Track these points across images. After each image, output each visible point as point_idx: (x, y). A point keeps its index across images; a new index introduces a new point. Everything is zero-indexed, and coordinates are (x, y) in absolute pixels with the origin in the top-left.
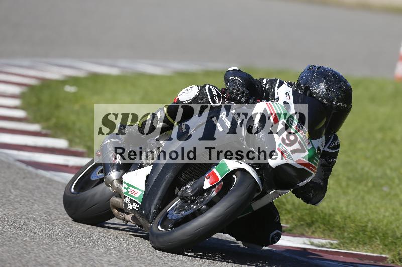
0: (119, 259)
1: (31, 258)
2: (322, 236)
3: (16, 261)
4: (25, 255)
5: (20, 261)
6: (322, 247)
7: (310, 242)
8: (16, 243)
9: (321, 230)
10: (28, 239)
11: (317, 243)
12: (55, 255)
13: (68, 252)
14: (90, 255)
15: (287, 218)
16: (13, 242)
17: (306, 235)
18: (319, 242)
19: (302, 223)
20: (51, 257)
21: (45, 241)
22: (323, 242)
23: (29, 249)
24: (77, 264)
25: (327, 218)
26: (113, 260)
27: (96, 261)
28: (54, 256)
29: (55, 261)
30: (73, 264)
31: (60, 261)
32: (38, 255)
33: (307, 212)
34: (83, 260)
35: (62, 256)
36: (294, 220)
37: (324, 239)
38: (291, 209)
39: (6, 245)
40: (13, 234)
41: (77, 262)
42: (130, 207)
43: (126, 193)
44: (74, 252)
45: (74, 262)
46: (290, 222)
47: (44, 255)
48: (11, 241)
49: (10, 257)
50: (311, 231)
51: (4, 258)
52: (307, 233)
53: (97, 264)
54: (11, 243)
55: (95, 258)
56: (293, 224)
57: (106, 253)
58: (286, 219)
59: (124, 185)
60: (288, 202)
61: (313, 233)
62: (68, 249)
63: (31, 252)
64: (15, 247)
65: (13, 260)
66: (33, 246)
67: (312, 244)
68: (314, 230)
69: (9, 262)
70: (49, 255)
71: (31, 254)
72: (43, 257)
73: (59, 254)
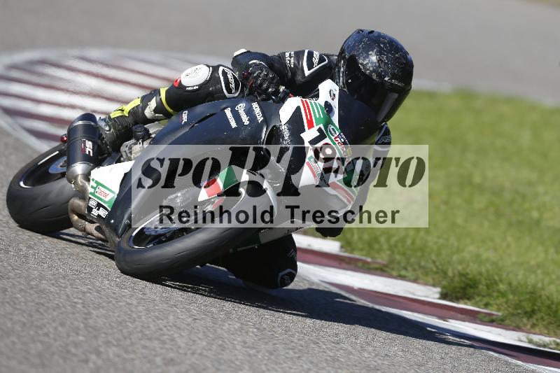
0: (260, 339)
1: (136, 328)
2: (546, 332)
3: (115, 330)
4: (129, 324)
5: (121, 330)
6: (545, 346)
7: (528, 338)
8: (117, 306)
9: (545, 323)
10: (134, 302)
11: (538, 340)
12: (170, 326)
13: (188, 325)
14: (219, 331)
15: (498, 302)
16: (114, 305)
17: (523, 328)
18: (540, 340)
19: (519, 311)
20: (165, 329)
21: (158, 306)
22: (547, 339)
23: (135, 316)
24: (199, 342)
25: (554, 306)
26: (250, 340)
27: (226, 340)
28: (169, 328)
29: (168, 335)
30: (194, 341)
31: (176, 335)
32: (146, 325)
33: (528, 296)
34: (208, 336)
35: (179, 328)
36: (509, 307)
37: (548, 335)
38: (506, 291)
39: (103, 308)
40: (114, 293)
41: (200, 339)
42: (95, 212)
43: (93, 194)
44: (196, 325)
45: (196, 339)
46: (503, 308)
47: (154, 326)
48: (110, 302)
49: (107, 325)
50: (530, 323)
51: (99, 325)
52: (525, 325)
53: (227, 344)
54: (110, 304)
55: (226, 335)
56: (506, 312)
57: (241, 329)
58: (497, 305)
59: (92, 183)
60: (501, 281)
61: (533, 326)
62: (190, 320)
63: (137, 319)
64: (116, 311)
65: (112, 329)
66: (140, 312)
67: (530, 341)
68: (535, 322)
69: (104, 330)
70: (161, 326)
71: (137, 323)
72: (153, 329)
73: (175, 326)
